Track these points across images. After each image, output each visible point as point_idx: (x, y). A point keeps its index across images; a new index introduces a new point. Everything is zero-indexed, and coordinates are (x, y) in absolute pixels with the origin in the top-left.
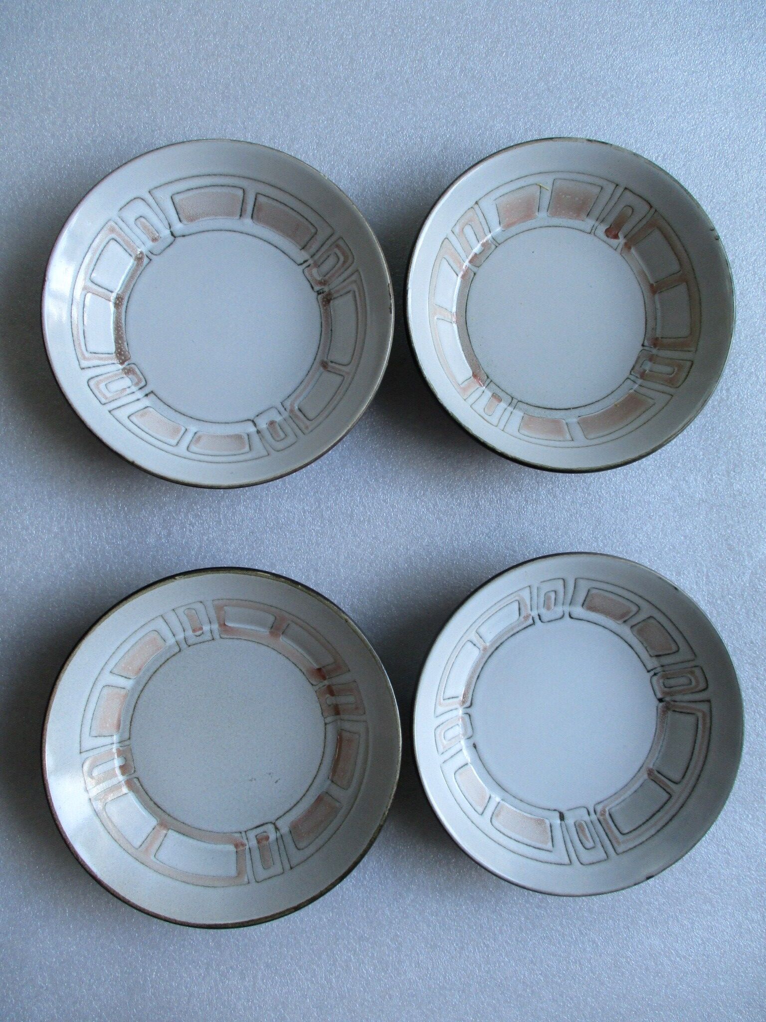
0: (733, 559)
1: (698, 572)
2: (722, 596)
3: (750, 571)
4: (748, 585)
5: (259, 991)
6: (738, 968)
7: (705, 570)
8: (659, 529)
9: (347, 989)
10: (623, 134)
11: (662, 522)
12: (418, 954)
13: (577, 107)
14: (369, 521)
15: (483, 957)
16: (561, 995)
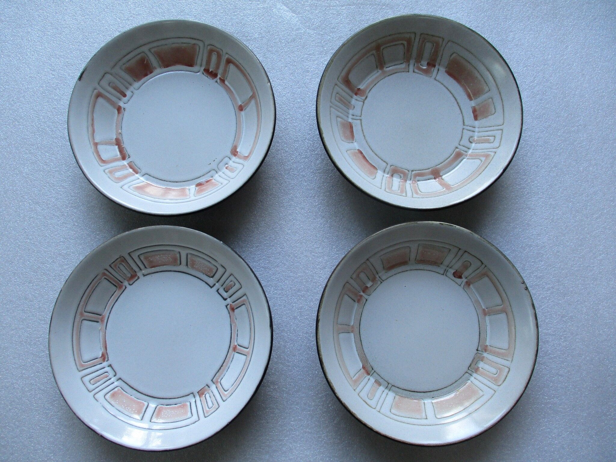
0: (299, 39)
1: (307, 60)
2: (322, 46)
3: (308, 29)
4: (316, 31)
5: (555, 332)
6: (541, 47)
7: (306, 56)
8: (280, 82)
9: (553, 278)
10: (37, 94)
11: (276, 80)
12: (533, 235)
13: (18, 122)
14: (269, 257)
15: (535, 195)
16: (556, 150)
